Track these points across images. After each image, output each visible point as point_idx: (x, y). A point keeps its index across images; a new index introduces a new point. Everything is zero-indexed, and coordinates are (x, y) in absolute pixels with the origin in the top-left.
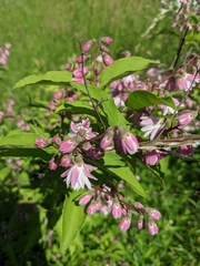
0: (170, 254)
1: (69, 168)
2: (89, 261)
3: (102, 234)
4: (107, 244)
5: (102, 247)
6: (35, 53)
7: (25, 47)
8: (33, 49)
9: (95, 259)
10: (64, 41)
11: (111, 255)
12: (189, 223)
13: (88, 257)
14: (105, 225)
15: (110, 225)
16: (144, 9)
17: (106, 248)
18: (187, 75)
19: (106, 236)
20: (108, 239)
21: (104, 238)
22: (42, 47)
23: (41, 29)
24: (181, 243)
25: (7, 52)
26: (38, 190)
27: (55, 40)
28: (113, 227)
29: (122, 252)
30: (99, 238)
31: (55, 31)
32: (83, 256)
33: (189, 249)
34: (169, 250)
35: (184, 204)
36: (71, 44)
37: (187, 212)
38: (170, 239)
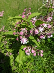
0: (45, 68)
1: (22, 39)
2: (24, 70)
3: (27, 63)
4: (29, 65)
5: (27, 66)
6: (9, 14)
7: (6, 13)
8: (8, 13)
9: (25, 70)
10: (16, 11)
11: (30, 68)
12: (50, 60)
13: (24, 69)
14: (28, 60)
15: (29, 60)
16: (38, 2)
17: (28, 66)
18: (49, 17)
19: (28, 63)
20: (29, 64)
21: (28, 64)
22: (11, 13)
23: (10, 8)
24: (48, 65)
25: (3, 13)
26: (11, 49)
27: (14, 11)
28: (30, 61)
29: (33, 67)
30: (27, 64)
31: (14, 8)
32: (22, 69)
33: (50, 67)
34: (45, 67)
35: (49, 55)
36: (18, 12)
37: (50, 57)
38: (45, 64)
